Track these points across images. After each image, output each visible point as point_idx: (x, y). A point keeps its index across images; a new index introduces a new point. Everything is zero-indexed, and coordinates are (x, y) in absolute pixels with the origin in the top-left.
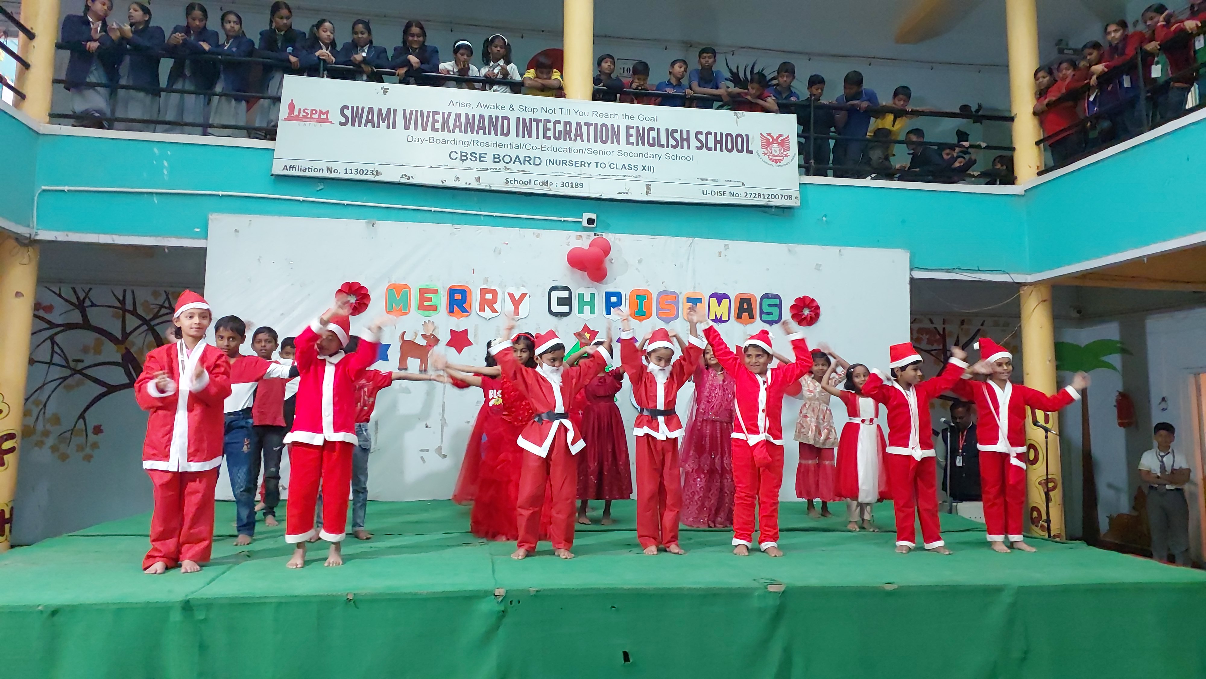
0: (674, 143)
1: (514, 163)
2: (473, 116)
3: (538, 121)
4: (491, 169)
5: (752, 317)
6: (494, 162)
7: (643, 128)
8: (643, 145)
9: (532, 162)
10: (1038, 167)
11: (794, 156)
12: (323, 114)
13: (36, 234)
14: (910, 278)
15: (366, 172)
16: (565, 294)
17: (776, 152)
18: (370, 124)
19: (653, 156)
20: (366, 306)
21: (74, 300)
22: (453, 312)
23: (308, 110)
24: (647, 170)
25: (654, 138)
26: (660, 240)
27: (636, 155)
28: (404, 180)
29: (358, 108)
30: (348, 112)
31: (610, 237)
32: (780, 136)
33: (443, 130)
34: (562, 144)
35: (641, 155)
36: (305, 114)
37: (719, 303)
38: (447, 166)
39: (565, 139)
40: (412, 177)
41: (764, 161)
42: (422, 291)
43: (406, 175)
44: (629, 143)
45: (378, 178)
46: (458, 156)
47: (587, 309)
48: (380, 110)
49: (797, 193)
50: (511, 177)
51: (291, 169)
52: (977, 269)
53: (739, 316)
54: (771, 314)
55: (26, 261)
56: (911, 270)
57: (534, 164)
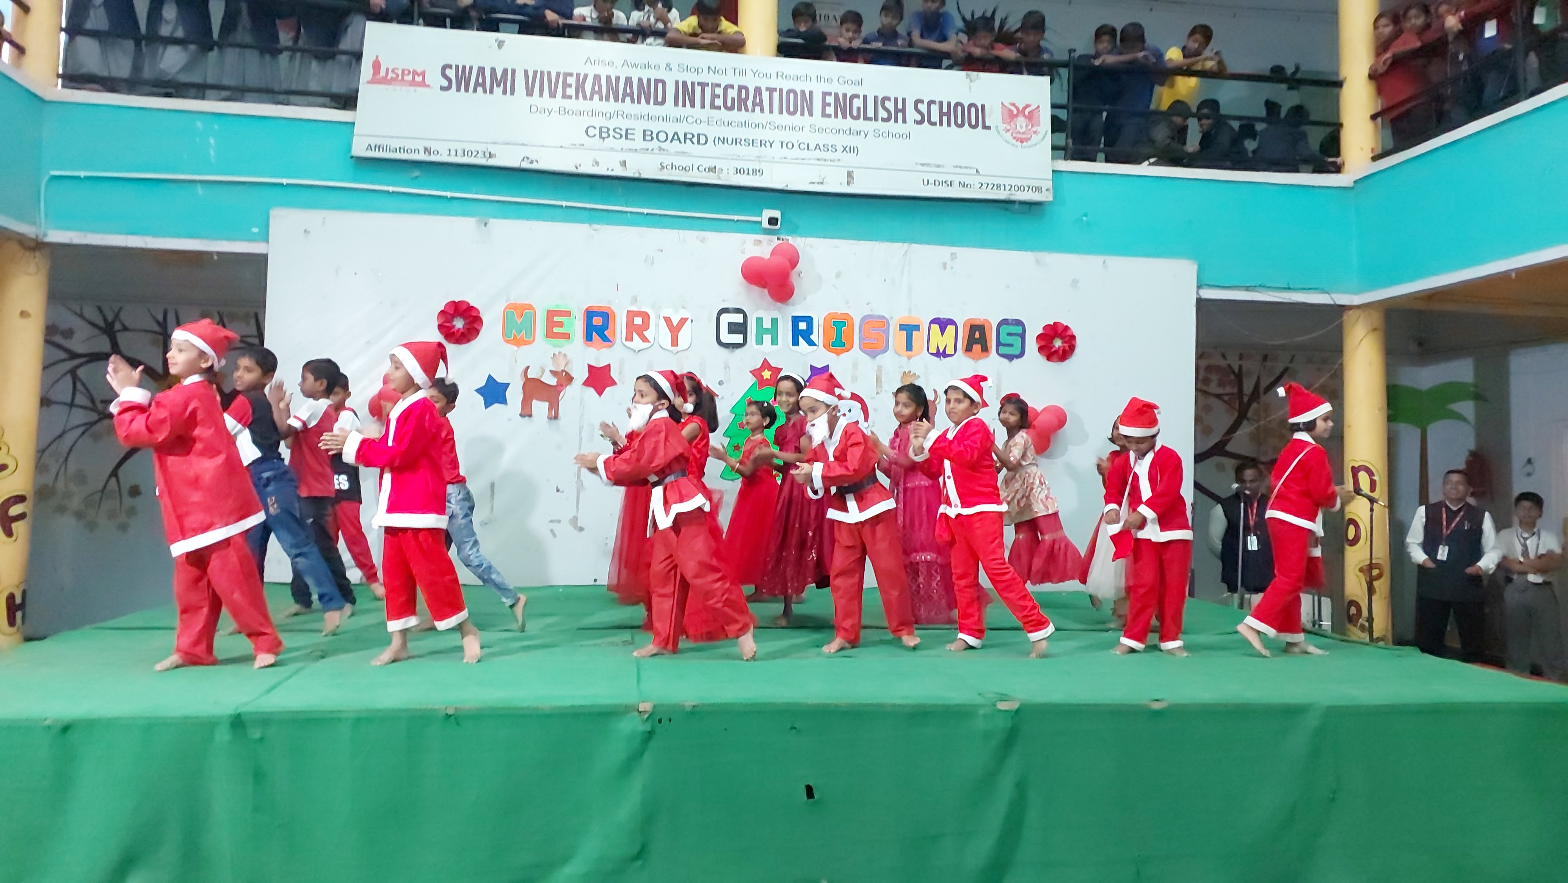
0: (885, 115)
1: (671, 141)
2: (618, 78)
3: (703, 85)
4: (640, 149)
5: (985, 349)
6: (644, 139)
7: (845, 95)
8: (844, 117)
9: (695, 140)
10: (1373, 150)
11: (1046, 134)
12: (419, 75)
13: (45, 235)
14: (1197, 299)
15: (474, 154)
16: (738, 318)
17: (1021, 127)
18: (480, 89)
19: (858, 133)
20: (477, 332)
21: (101, 323)
22: (591, 340)
23: (398, 69)
24: (849, 151)
25: (858, 109)
26: (865, 248)
27: (834, 131)
28: (526, 165)
29: (464, 68)
30: (451, 73)
31: (799, 243)
32: (1027, 106)
33: (577, 97)
34: (736, 115)
35: (841, 132)
36: (394, 76)
37: (943, 332)
38: (583, 145)
39: (739, 109)
40: (537, 161)
41: (1006, 141)
42: (551, 314)
43: (528, 158)
44: (824, 115)
45: (492, 162)
46: (597, 132)
47: (767, 338)
48: (493, 70)
49: (1049, 184)
50: (667, 160)
51: (377, 149)
52: (1287, 286)
53: (968, 349)
54: (1011, 345)
55: (32, 268)
56: (1199, 287)
57: (698, 143)
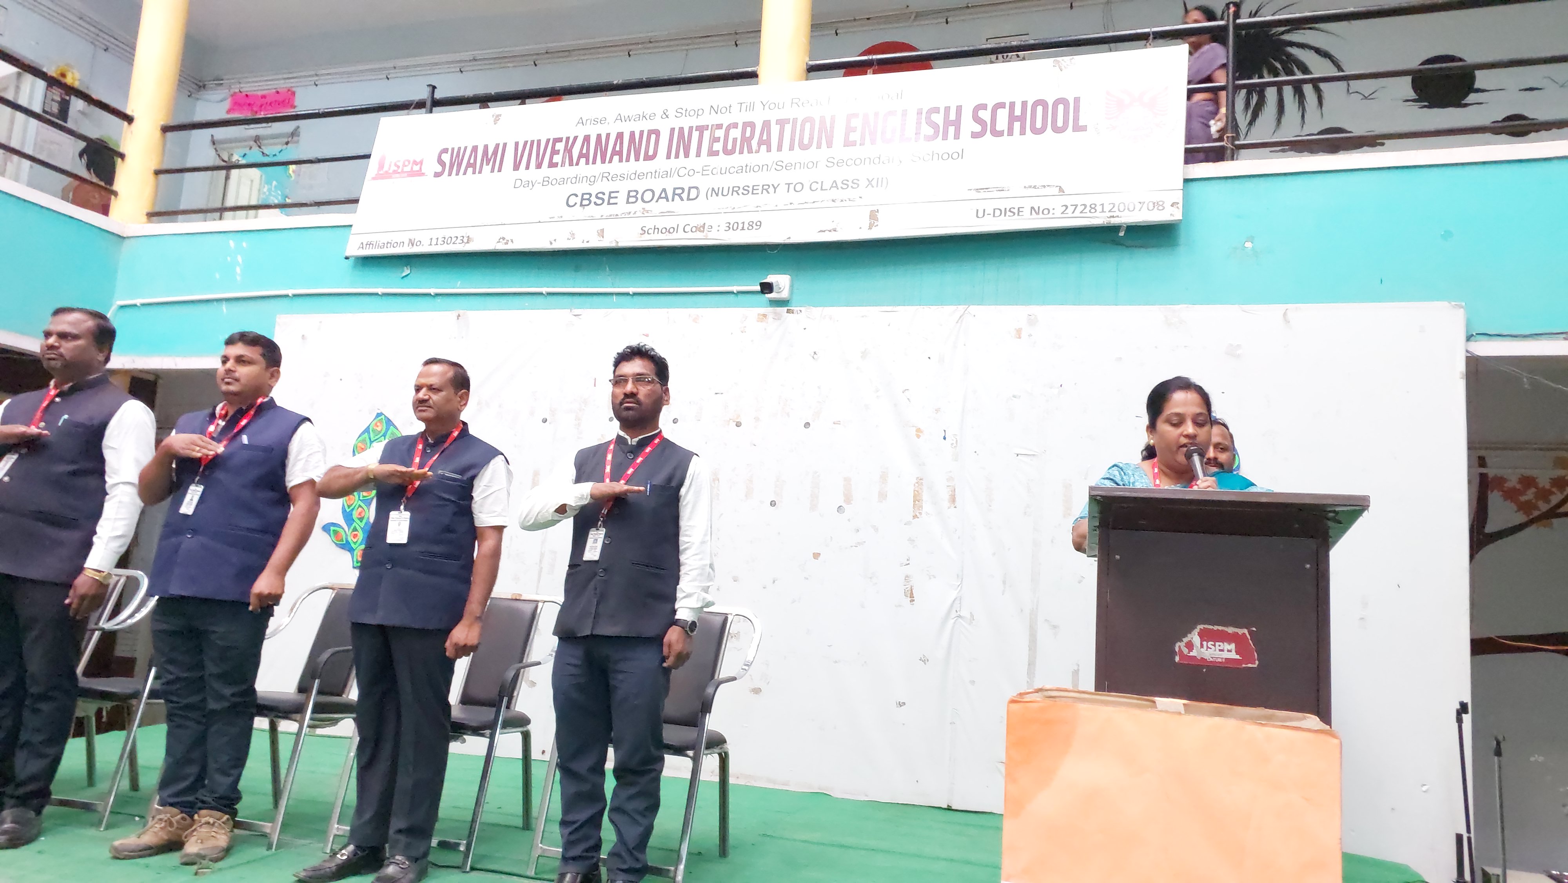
0: (931, 131)
1: (657, 201)
2: (608, 135)
3: (701, 129)
4: (622, 214)
6: (628, 202)
7: (877, 114)
8: (874, 142)
9: (685, 196)
12: (417, 164)
14: (1468, 358)
15: (454, 240)
18: (470, 170)
19: (889, 160)
23: (399, 161)
24: (876, 185)
25: (895, 129)
27: (858, 162)
28: (501, 247)
30: (446, 158)
31: (815, 314)
33: (563, 164)
34: (737, 160)
35: (867, 161)
36: (396, 168)
38: (562, 217)
39: (741, 152)
40: (512, 241)
43: (504, 239)
44: (848, 143)
45: (469, 247)
46: (578, 200)
48: (486, 148)
49: (1177, 197)
50: (649, 223)
51: (368, 246)
56: (1469, 339)
57: (688, 199)
